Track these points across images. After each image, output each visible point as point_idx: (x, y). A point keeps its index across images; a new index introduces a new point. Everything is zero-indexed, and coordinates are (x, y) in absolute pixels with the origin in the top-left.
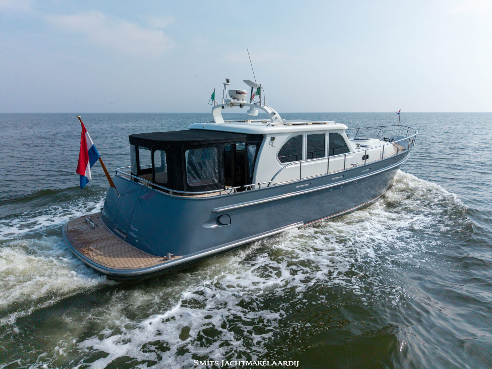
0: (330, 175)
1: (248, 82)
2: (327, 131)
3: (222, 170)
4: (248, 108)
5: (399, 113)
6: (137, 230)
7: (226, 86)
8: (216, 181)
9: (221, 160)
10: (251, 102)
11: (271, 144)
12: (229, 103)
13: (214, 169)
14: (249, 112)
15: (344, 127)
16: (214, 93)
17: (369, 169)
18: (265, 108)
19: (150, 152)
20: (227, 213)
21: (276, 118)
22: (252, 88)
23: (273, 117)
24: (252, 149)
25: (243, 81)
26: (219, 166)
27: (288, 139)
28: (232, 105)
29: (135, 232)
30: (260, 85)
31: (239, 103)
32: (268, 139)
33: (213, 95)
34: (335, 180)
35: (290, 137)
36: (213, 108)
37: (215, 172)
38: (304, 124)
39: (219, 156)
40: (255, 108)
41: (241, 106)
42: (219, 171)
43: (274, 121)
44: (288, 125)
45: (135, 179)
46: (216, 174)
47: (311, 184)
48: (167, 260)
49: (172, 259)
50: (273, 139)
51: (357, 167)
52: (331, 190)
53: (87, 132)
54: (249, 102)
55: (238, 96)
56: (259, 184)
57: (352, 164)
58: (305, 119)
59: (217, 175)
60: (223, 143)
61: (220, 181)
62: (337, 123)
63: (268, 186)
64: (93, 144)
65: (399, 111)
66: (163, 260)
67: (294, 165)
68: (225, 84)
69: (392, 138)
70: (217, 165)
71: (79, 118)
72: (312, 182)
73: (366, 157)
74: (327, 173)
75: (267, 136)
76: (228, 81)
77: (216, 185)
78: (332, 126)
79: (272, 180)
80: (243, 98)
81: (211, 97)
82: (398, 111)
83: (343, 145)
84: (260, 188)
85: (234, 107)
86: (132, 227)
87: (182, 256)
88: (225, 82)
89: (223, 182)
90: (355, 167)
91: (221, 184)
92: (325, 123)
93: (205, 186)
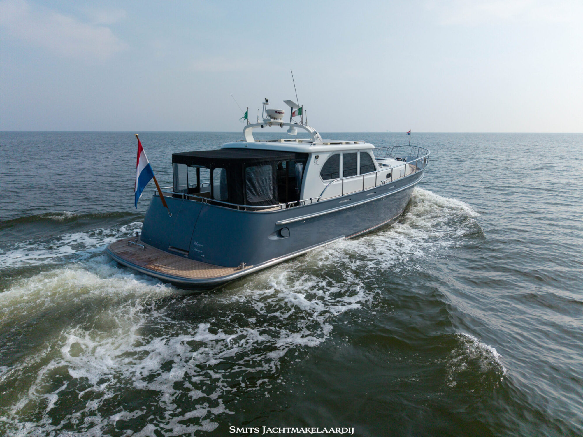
0: (365, 192)
1: (288, 102)
2: (358, 150)
3: (276, 187)
4: (288, 127)
5: (409, 133)
6: (202, 246)
7: (266, 105)
8: (271, 197)
9: (275, 177)
10: (291, 121)
11: (316, 162)
12: (268, 122)
13: (270, 186)
14: (289, 131)
15: (373, 146)
16: (247, 112)
17: (394, 187)
18: (307, 127)
19: (209, 170)
20: (287, 226)
21: (318, 137)
22: (292, 108)
23: (315, 137)
24: (300, 166)
25: (284, 101)
26: (273, 183)
27: (329, 157)
28: (271, 124)
29: (200, 248)
30: (302, 105)
31: (279, 123)
32: (313, 157)
33: (246, 114)
34: (369, 196)
35: (330, 156)
36: (246, 128)
37: (270, 189)
38: (339, 143)
39: (273, 173)
40: (295, 128)
41: (281, 125)
42: (274, 187)
43: (316, 141)
44: (327, 144)
45: (208, 200)
46: (270, 191)
47: (350, 199)
48: (241, 269)
49: (245, 269)
50: (317, 157)
51: (386, 184)
52: (366, 206)
53: (144, 150)
54: (289, 122)
55: (277, 115)
56: (311, 199)
57: (381, 182)
58: (340, 140)
59: (272, 191)
60: (276, 161)
61: (274, 197)
62: (366, 143)
63: (318, 201)
64: (148, 162)
65: (410, 131)
66: (237, 270)
67: (337, 182)
68: (264, 104)
69: (404, 158)
70: (271, 182)
71: (137, 136)
72: (352, 198)
73: (389, 176)
74: (362, 189)
75: (313, 154)
76: (267, 101)
77: (271, 201)
78: (361, 145)
79: (321, 196)
80: (281, 118)
81: (244, 116)
82: (408, 131)
83: (369, 163)
84: (311, 203)
85: (272, 127)
86: (196, 243)
87: (252, 266)
88: (264, 101)
89: (276, 199)
90: (383, 184)
91: (275, 200)
92: (355, 143)
93: (262, 202)
